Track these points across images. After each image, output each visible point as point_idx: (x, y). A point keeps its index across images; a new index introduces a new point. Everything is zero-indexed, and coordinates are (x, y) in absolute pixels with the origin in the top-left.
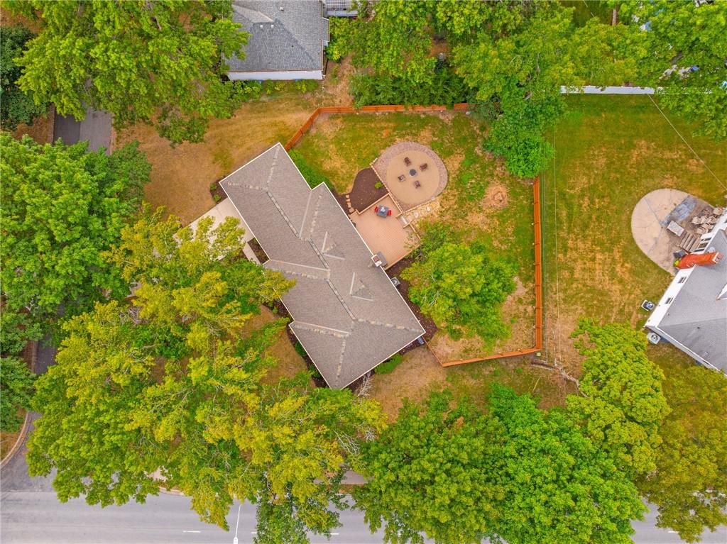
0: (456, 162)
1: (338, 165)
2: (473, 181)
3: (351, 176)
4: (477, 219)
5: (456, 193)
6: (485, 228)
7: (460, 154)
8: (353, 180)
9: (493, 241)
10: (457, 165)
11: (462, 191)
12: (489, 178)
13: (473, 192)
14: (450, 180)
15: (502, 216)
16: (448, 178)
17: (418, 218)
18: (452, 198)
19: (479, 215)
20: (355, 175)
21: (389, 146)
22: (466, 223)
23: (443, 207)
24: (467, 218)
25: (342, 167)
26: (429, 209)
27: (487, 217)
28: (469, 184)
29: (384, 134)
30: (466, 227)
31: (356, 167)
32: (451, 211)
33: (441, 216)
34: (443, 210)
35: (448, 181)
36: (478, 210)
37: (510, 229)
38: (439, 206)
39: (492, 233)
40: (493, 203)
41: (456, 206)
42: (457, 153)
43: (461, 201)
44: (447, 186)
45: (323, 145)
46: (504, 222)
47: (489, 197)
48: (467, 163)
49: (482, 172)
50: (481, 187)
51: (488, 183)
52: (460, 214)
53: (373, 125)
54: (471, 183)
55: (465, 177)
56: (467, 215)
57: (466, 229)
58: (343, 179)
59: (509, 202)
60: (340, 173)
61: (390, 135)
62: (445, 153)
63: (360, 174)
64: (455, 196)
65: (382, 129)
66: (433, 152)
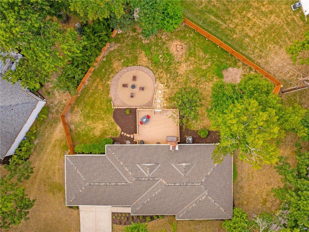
0: (143, 59)
1: (101, 126)
2: (161, 56)
3: (112, 124)
4: (183, 69)
5: (161, 70)
6: (191, 67)
7: (140, 52)
8: (115, 124)
9: (201, 68)
10: (145, 59)
11: (162, 66)
12: (165, 46)
13: (167, 60)
14: (151, 68)
15: (191, 54)
16: (150, 69)
17: (161, 101)
18: (162, 74)
19: (182, 66)
20: (113, 120)
21: (109, 90)
22: (182, 76)
23: (164, 83)
24: (179, 73)
25: (104, 125)
26: (160, 92)
27: (186, 62)
28: (161, 60)
29: (101, 88)
30: (184, 77)
31: (109, 117)
32: (169, 80)
33: (168, 87)
34: (166, 84)
35: (151, 70)
36: (179, 64)
37: (201, 54)
38: (162, 85)
39: (196, 65)
40: (180, 53)
41: (168, 76)
42: (139, 54)
43: (167, 70)
44: (154, 73)
45: (84, 127)
46: (195, 54)
47: (175, 53)
48: (148, 52)
49: (158, 48)
50: (167, 54)
51: (167, 48)
52: (175, 76)
53: (91, 91)
54: (161, 58)
55: (156, 59)
56: (177, 73)
57: (185, 79)
58: (111, 129)
59: (186, 44)
60: (106, 128)
61: (103, 85)
62: (134, 61)
63: (114, 117)
64: (162, 72)
65: (97, 87)
66: (129, 68)
